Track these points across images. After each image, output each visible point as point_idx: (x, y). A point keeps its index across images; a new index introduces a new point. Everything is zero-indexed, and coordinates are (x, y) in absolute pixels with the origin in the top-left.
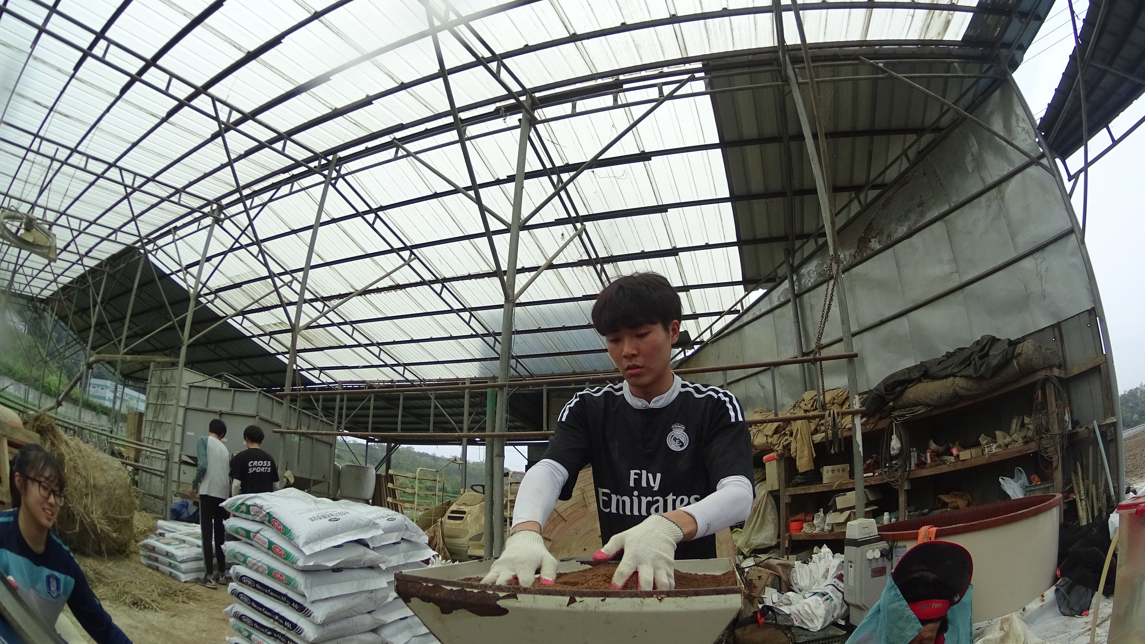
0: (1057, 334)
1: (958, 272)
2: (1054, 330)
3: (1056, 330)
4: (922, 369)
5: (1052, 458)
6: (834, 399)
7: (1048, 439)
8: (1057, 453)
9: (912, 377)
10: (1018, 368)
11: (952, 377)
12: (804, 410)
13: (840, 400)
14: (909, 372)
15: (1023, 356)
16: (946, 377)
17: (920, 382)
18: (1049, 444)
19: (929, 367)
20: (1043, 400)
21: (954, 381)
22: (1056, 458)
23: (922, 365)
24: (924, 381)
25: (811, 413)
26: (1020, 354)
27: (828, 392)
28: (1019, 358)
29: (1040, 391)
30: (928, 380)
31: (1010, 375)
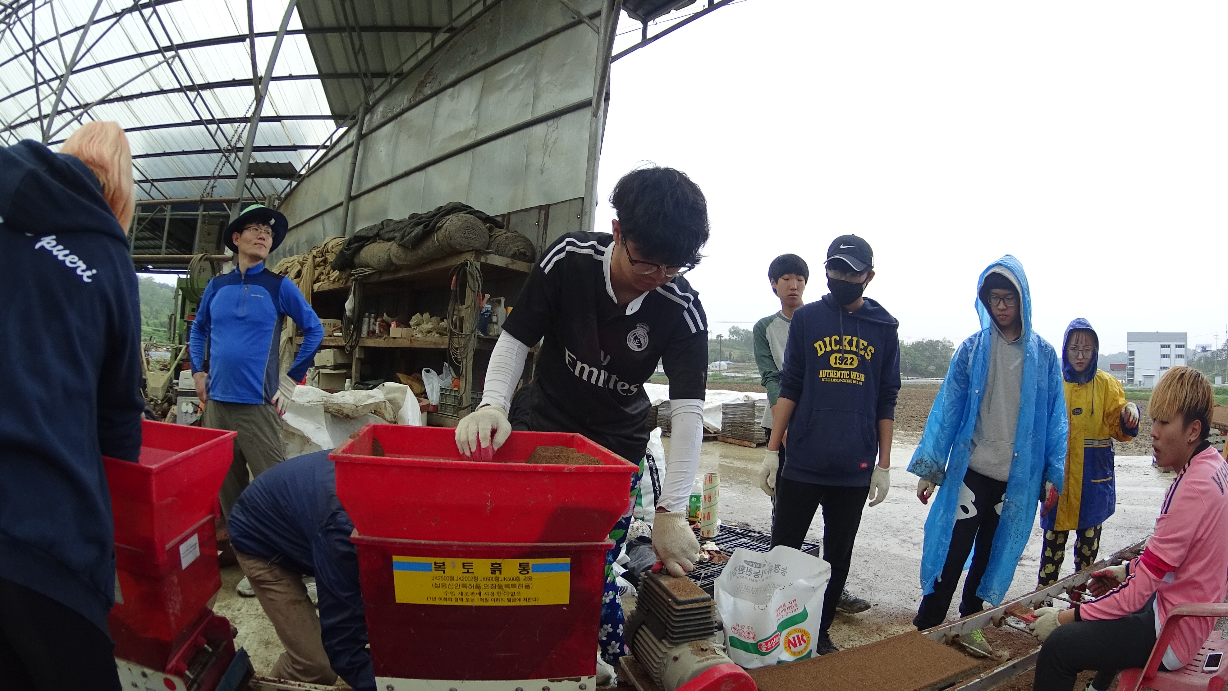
0: (542, 219)
1: (476, 129)
2: (540, 212)
3: (543, 212)
4: (380, 227)
5: (459, 363)
6: (333, 247)
7: (458, 338)
8: (466, 357)
9: (369, 235)
10: (438, 244)
11: (393, 242)
12: (314, 256)
13: (337, 250)
14: (371, 229)
15: (443, 231)
16: (389, 240)
17: (375, 241)
18: (459, 344)
19: (385, 227)
20: (458, 288)
21: (391, 245)
22: (465, 363)
23: (382, 222)
24: (378, 241)
25: (318, 259)
26: (440, 228)
27: (334, 240)
28: (438, 232)
29: (454, 277)
30: (381, 241)
31: (431, 250)
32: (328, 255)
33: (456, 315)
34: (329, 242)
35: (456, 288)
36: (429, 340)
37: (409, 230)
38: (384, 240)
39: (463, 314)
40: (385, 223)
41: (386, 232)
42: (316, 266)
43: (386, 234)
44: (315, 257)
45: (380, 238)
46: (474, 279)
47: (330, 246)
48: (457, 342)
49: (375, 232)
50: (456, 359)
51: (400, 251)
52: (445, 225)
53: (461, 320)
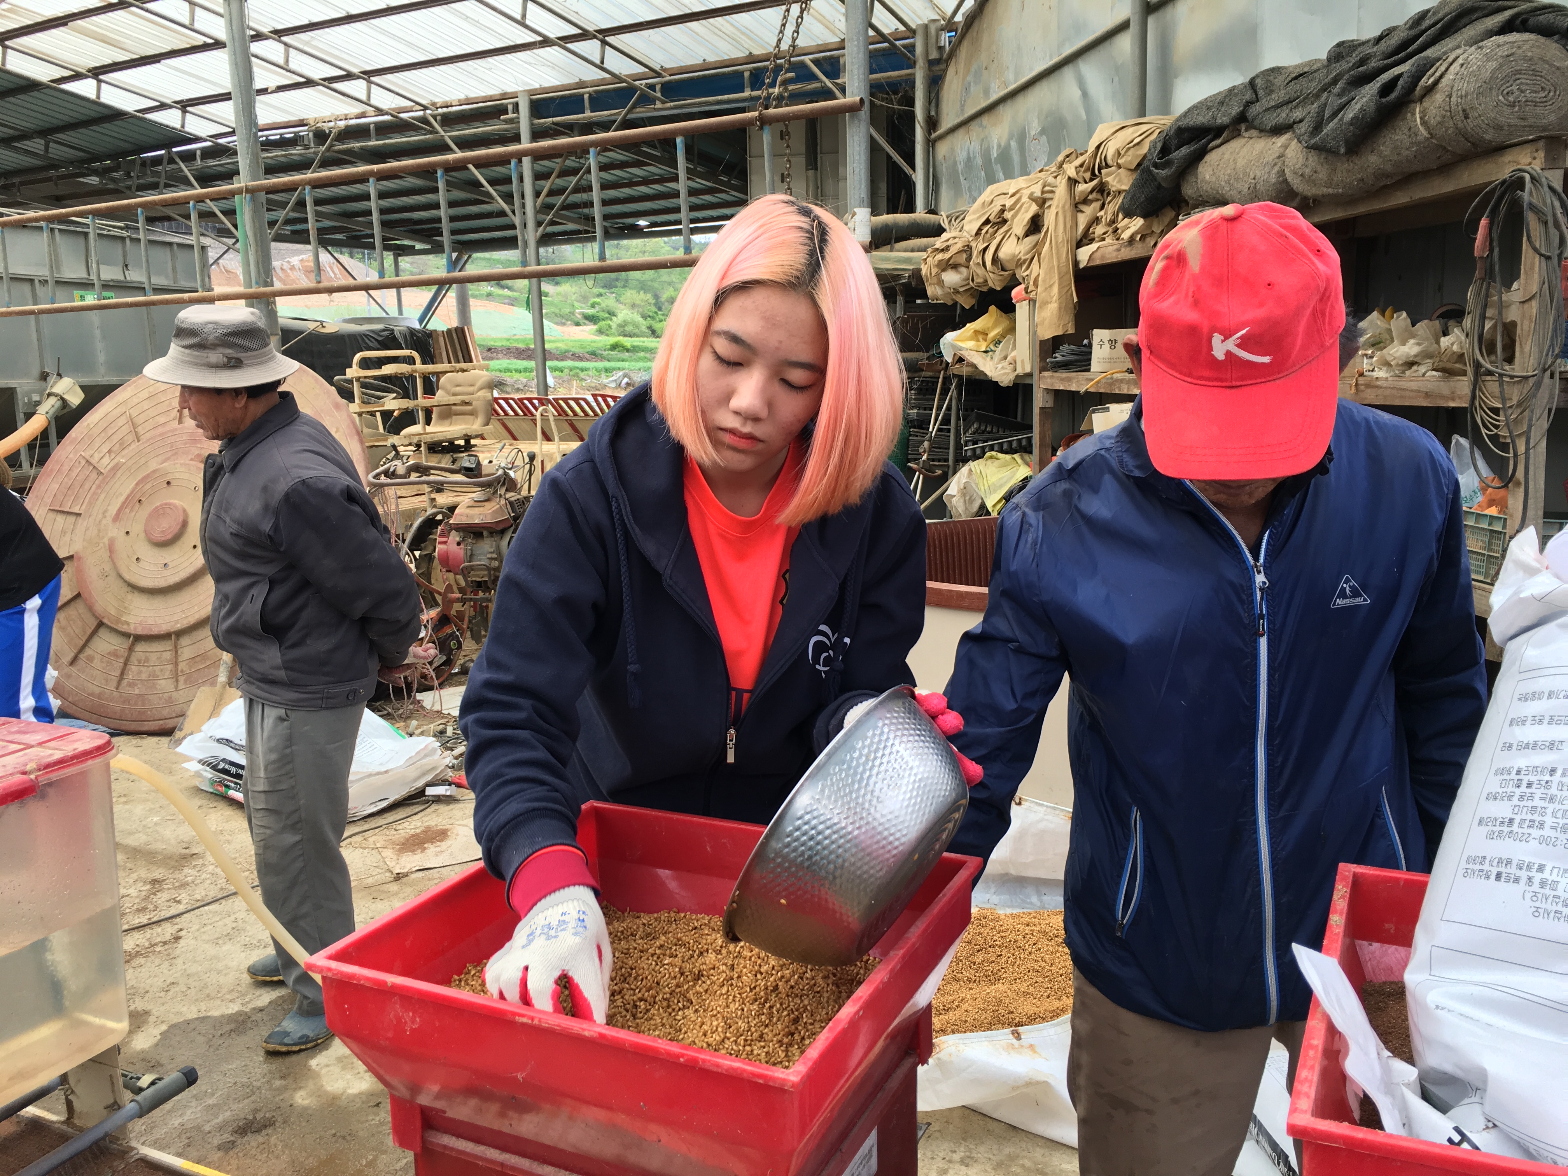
4: (1249, 95)
5: (1504, 447)
6: (1119, 154)
7: (1501, 384)
8: (1527, 435)
9: (1219, 121)
10: (1425, 134)
11: (1288, 136)
12: (1069, 178)
13: (1131, 159)
14: (1222, 103)
15: (1439, 97)
16: (1278, 130)
17: (1236, 134)
18: (1504, 400)
19: (1261, 93)
20: (1496, 251)
21: (1286, 147)
22: (1521, 449)
23: (1252, 83)
24: (1247, 134)
25: (1082, 188)
26: (1430, 89)
27: (1120, 134)
28: (1426, 103)
29: (1484, 222)
30: (1254, 133)
31: (1406, 153)
32: (1109, 175)
33: (1491, 319)
34: (1107, 139)
35: (1491, 250)
36: (1413, 385)
37: (1334, 102)
38: (1261, 131)
39: (1513, 314)
40: (1259, 82)
41: (1268, 109)
42: (1078, 205)
43: (1267, 116)
44: (1073, 182)
45: (1251, 126)
46: (1546, 223)
47: (1110, 151)
48: (1497, 393)
49: (1235, 110)
50: (1494, 438)
51: (1313, 159)
52: (1444, 81)
53: (1509, 330)
